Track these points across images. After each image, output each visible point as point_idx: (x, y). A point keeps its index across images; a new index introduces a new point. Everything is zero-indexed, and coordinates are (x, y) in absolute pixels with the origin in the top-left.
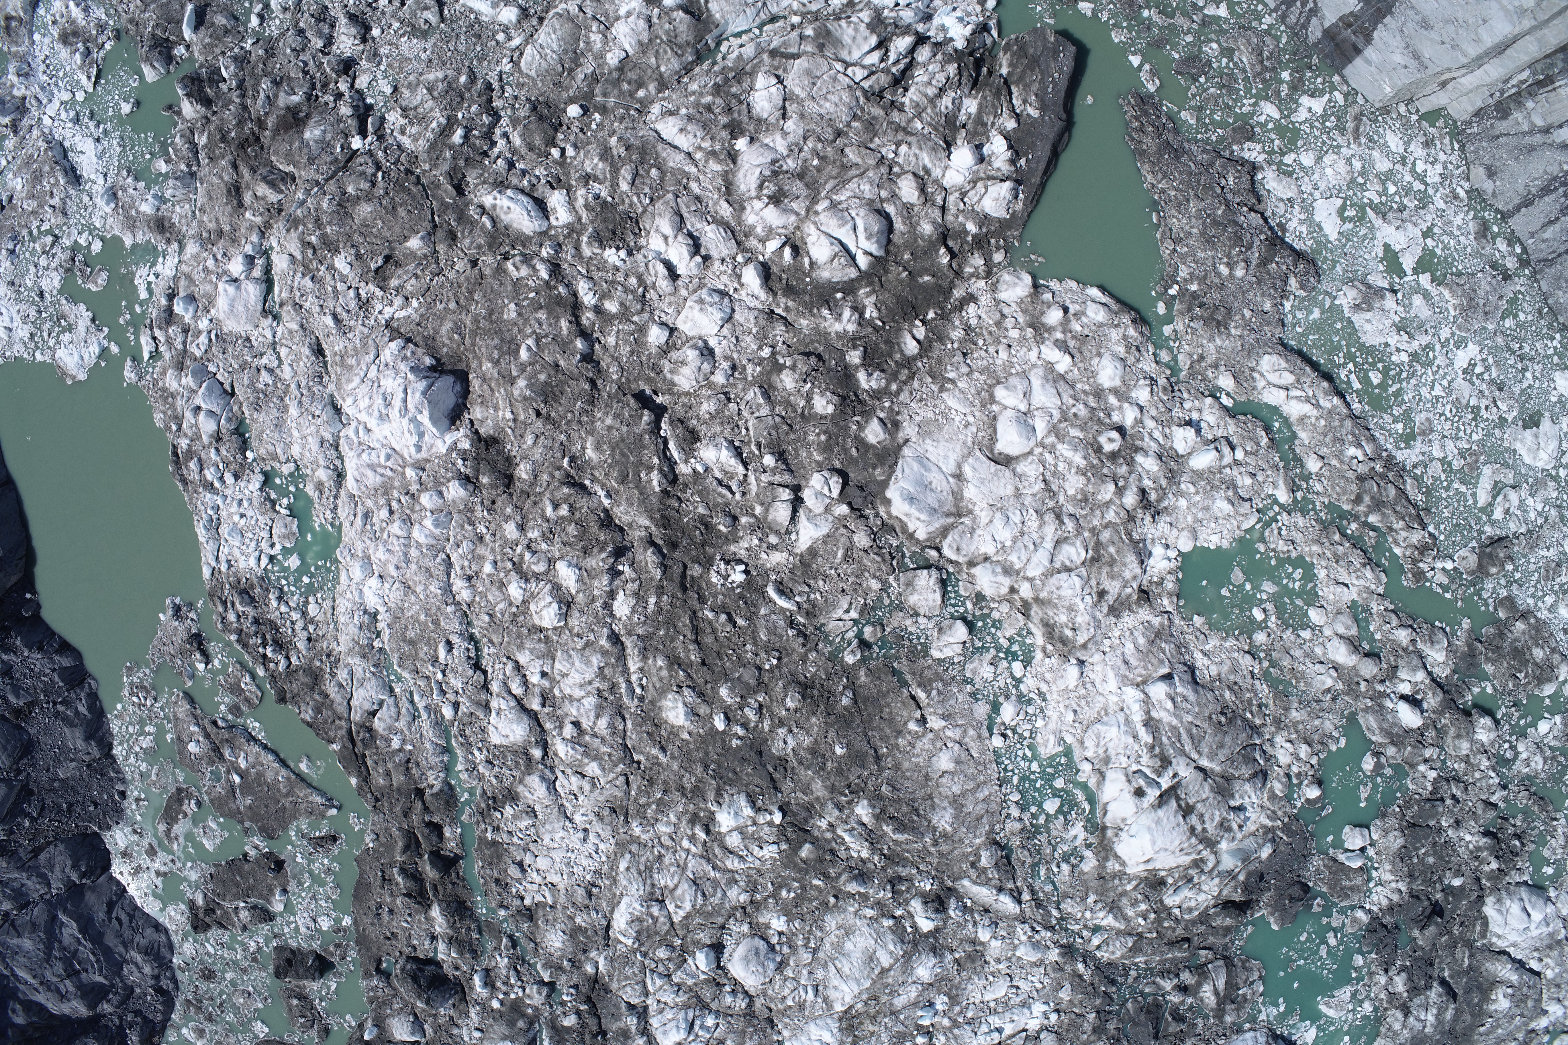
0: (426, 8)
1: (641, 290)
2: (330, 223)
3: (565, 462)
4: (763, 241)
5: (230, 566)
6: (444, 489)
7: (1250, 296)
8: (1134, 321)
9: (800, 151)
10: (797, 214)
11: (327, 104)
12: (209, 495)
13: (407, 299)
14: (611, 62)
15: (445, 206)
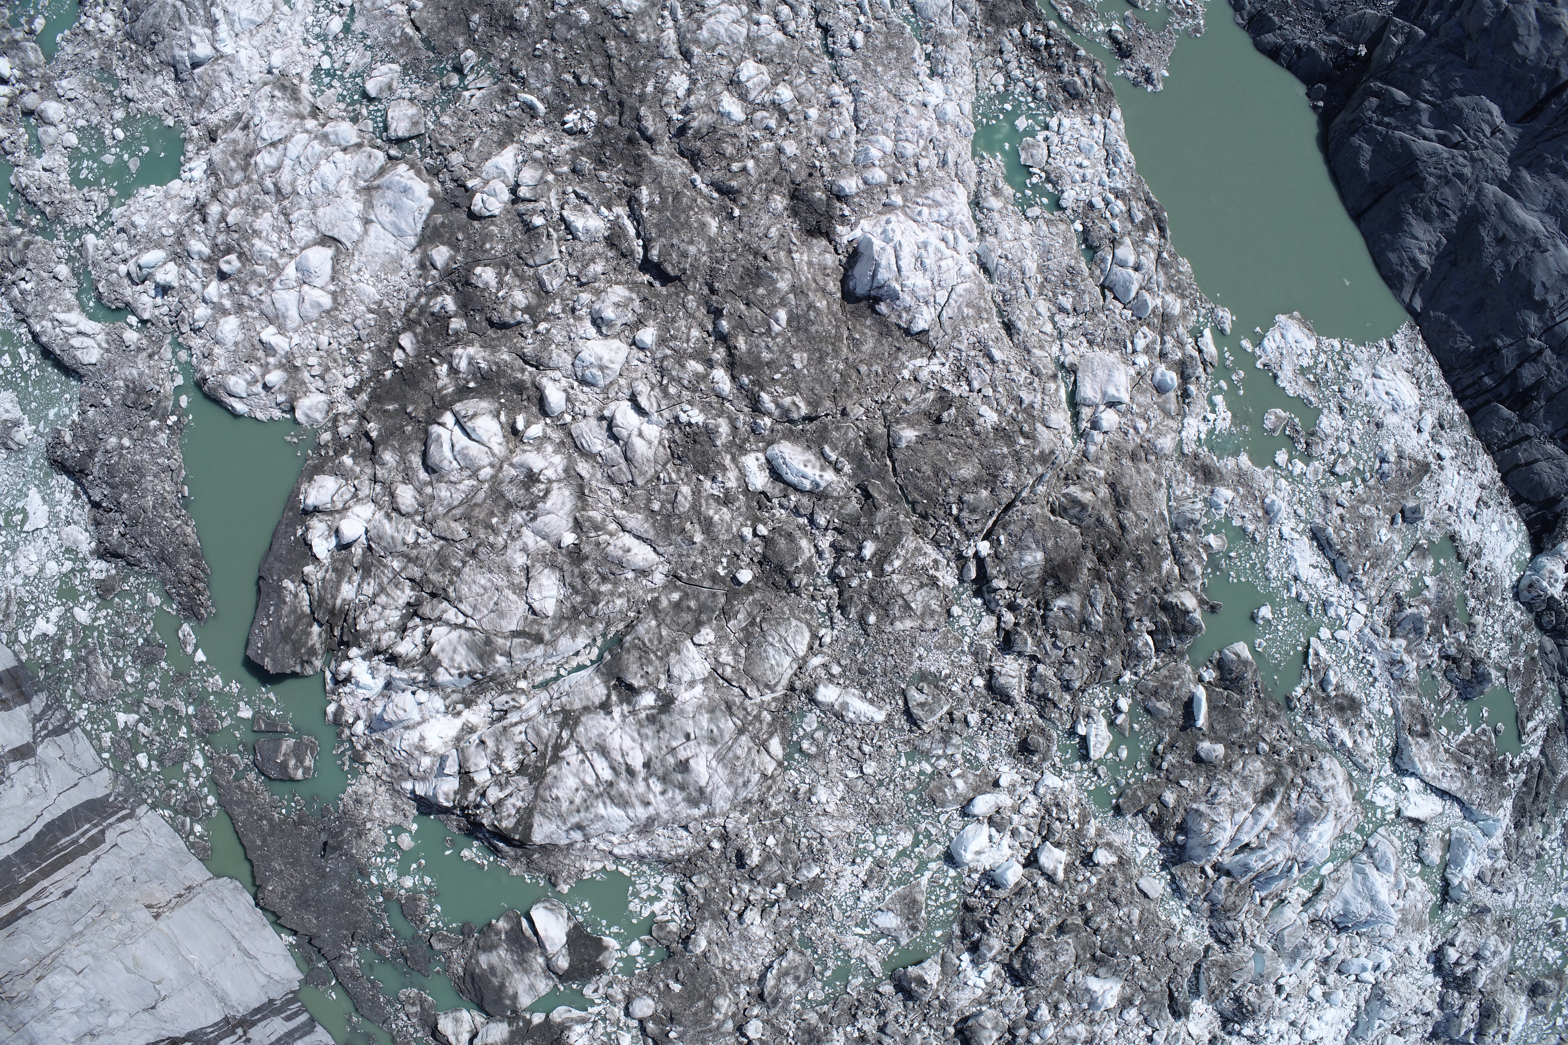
0: (922, 705)
1: (665, 382)
2: (1004, 456)
3: (737, 212)
4: (545, 438)
5: (1091, 120)
6: (862, 186)
7: (105, 420)
8: (205, 380)
9: (509, 533)
10: (512, 465)
11: (1024, 596)
12: (1119, 185)
13: (916, 379)
14: (709, 630)
15: (881, 475)
